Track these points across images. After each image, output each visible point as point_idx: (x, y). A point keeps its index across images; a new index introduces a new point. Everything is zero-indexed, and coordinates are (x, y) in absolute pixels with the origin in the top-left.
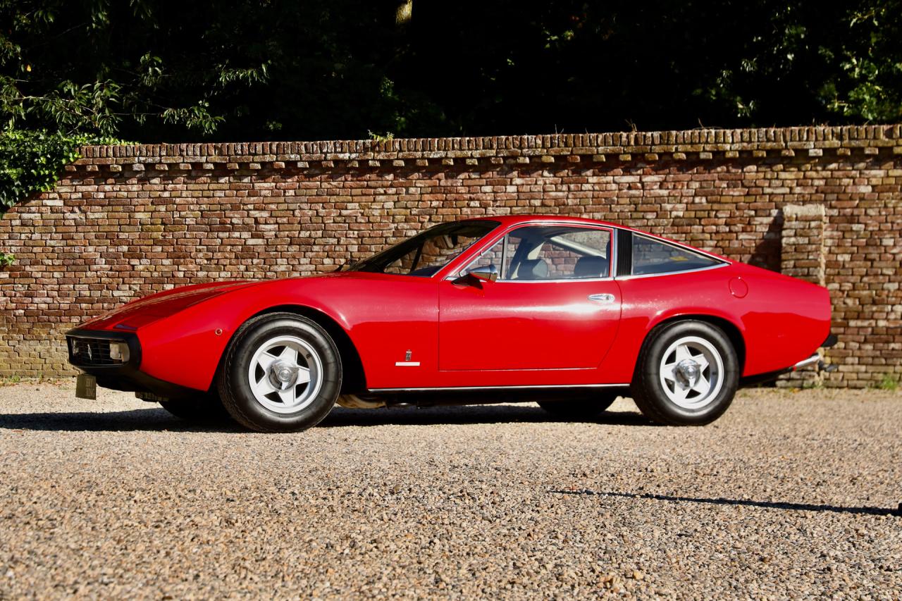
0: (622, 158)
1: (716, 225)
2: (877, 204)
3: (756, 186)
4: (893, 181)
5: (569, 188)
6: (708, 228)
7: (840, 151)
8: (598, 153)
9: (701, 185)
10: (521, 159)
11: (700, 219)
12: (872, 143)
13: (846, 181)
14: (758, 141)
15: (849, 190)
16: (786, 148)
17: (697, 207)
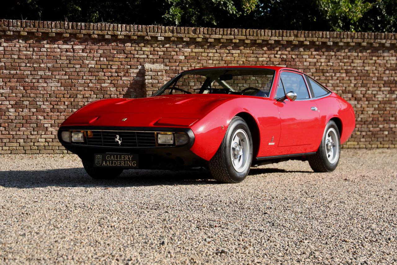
0: (65, 35)
1: (110, 72)
2: (187, 65)
3: (131, 54)
4: (194, 54)
5: (34, 50)
6: (107, 74)
7: (173, 39)
8: (52, 32)
9: (104, 51)
10: (9, 32)
11: (103, 69)
12: (187, 35)
13: (173, 53)
14: (134, 31)
15: (175, 57)
16: (147, 35)
17: (102, 63)
